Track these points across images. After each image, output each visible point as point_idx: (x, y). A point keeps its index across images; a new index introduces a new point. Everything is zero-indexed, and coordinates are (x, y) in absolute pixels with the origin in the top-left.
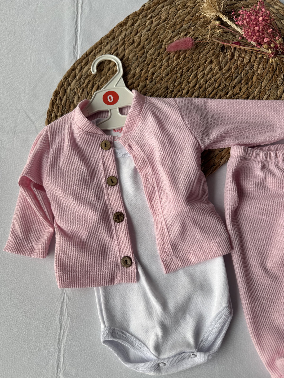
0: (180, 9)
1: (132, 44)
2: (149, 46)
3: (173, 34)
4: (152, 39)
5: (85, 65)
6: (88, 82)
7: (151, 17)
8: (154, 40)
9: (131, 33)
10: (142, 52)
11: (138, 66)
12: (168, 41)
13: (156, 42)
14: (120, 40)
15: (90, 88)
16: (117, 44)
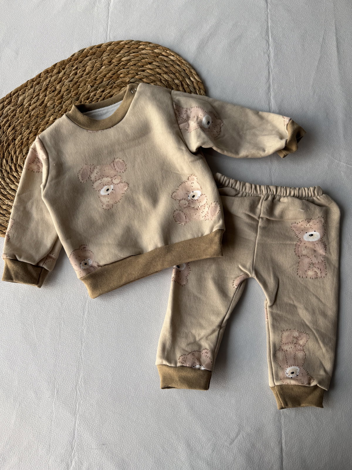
0: (105, 64)
1: (53, 92)
2: (68, 97)
3: (91, 89)
4: (72, 90)
5: (7, 105)
6: (6, 121)
7: (77, 68)
8: (73, 92)
9: (55, 81)
10: (59, 101)
11: (52, 114)
12: (86, 95)
13: (74, 94)
14: (44, 86)
15: (6, 127)
16: (41, 89)
